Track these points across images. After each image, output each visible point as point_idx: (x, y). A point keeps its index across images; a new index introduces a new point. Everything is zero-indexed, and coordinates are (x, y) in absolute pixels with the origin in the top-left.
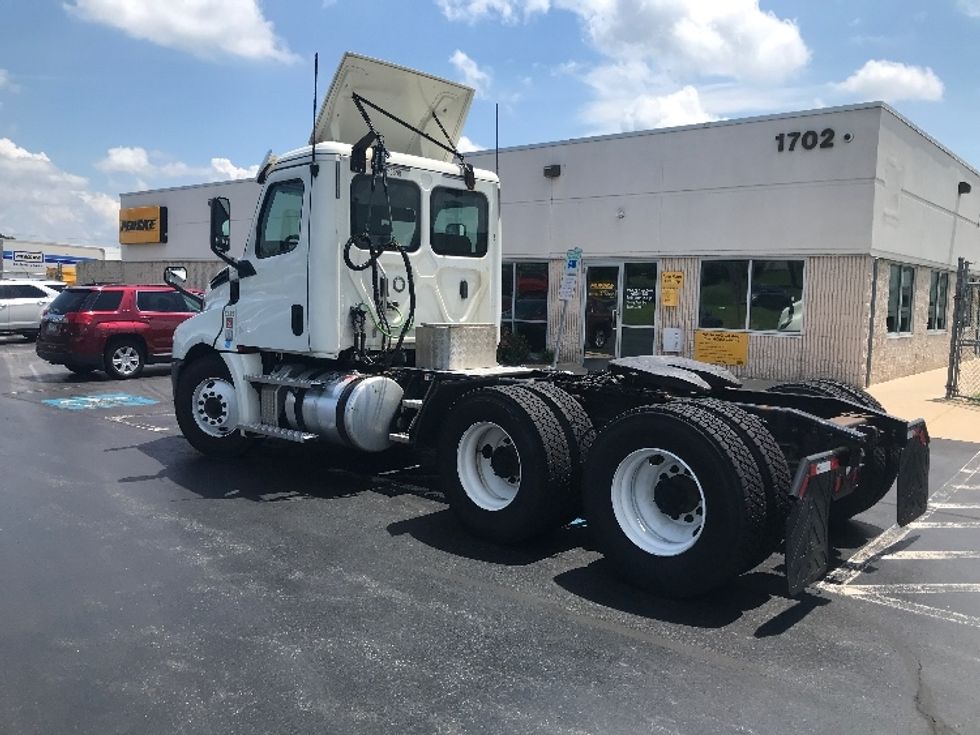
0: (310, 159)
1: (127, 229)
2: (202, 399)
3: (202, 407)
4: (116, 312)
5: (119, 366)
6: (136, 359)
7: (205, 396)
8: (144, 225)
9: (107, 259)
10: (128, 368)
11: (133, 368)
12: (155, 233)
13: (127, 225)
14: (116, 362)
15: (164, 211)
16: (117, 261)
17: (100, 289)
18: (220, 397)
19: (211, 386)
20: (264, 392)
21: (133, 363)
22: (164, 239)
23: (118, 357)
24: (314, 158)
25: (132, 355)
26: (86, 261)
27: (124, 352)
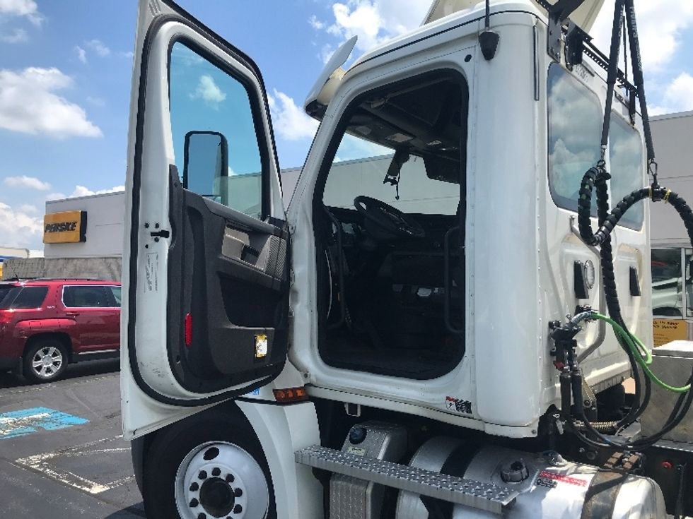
0: (479, 27)
1: (50, 232)
2: (195, 479)
3: (196, 495)
4: (39, 309)
5: (39, 368)
6: (59, 359)
7: (203, 475)
8: (67, 227)
9: (31, 257)
10: (49, 370)
11: (55, 370)
12: (75, 235)
13: (50, 228)
14: (35, 364)
15: (84, 215)
16: (41, 258)
17: (22, 283)
18: (230, 478)
19: (212, 454)
20: (334, 484)
21: (55, 364)
22: (83, 239)
23: (38, 358)
24: (487, 24)
25: (54, 355)
26: (12, 259)
27: (46, 352)
